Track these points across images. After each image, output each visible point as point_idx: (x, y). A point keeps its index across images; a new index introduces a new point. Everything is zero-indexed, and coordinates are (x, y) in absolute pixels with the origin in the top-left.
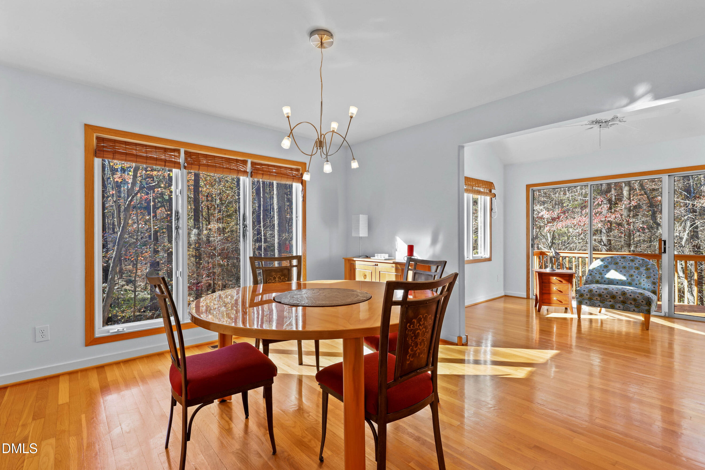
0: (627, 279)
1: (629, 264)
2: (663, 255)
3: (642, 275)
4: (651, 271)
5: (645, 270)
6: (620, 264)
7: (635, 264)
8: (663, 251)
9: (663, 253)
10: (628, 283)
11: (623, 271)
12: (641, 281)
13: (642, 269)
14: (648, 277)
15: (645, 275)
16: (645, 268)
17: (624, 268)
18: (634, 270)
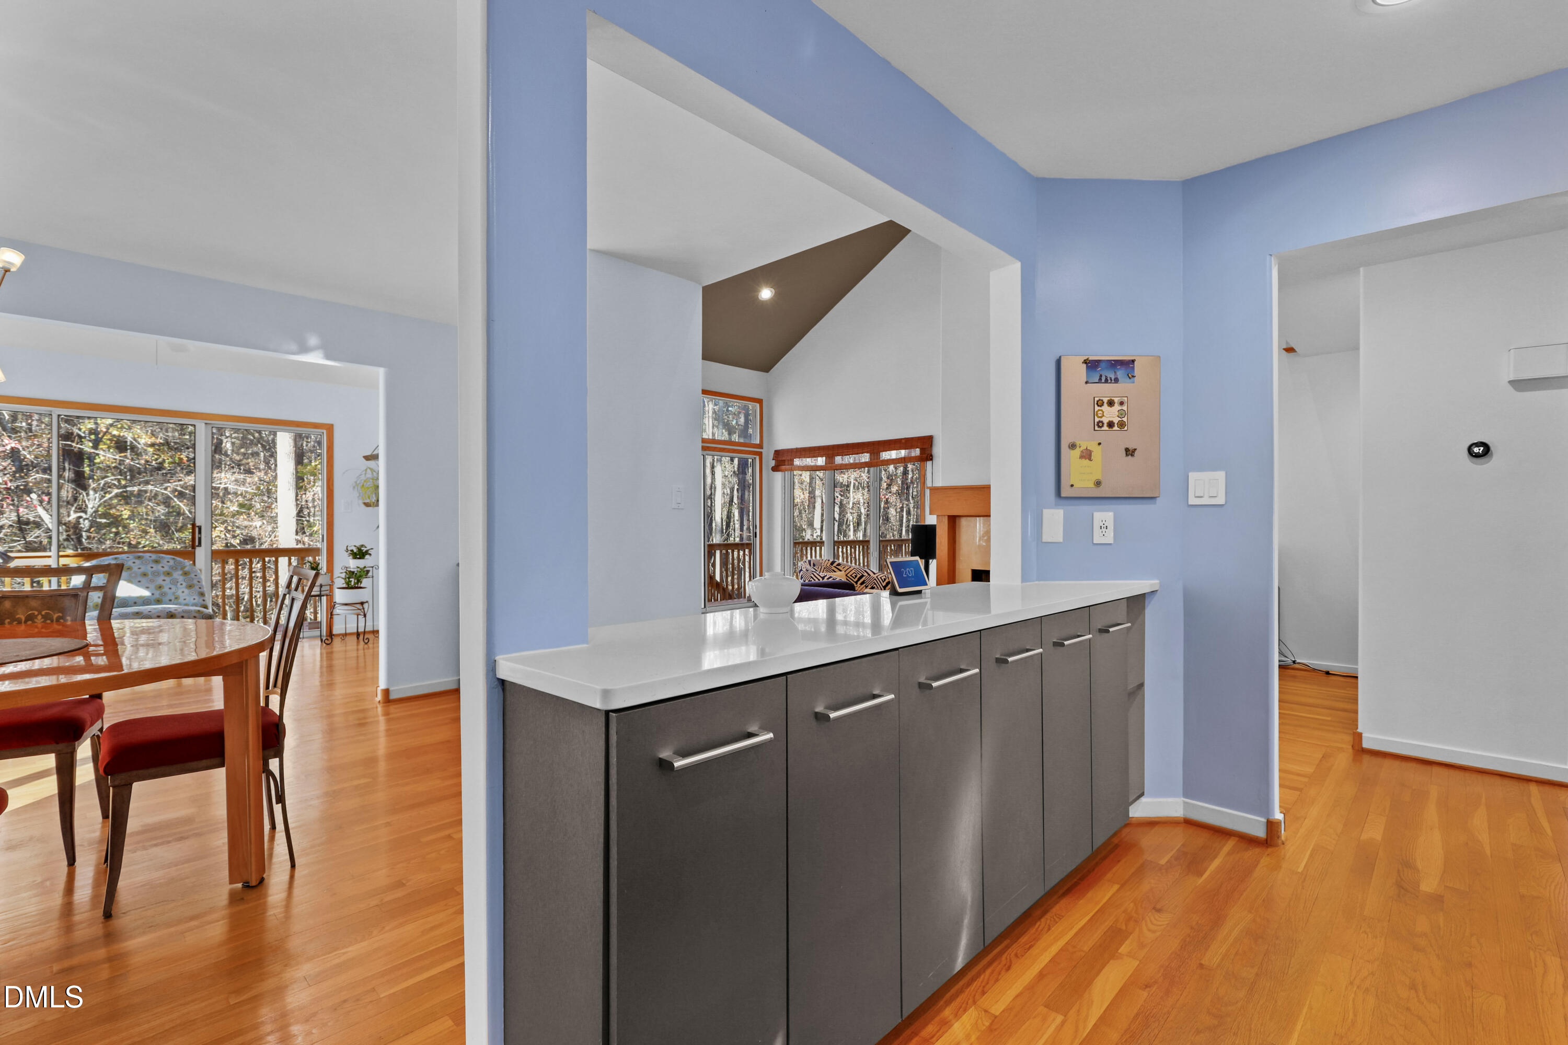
0: (153, 594)
1: (152, 567)
2: (198, 550)
3: (179, 584)
4: (192, 575)
5: (181, 575)
6: (135, 569)
7: (163, 567)
8: (197, 544)
9: (198, 546)
10: (154, 601)
11: (143, 580)
12: (179, 593)
13: (177, 575)
14: (190, 586)
15: (184, 584)
16: (180, 572)
17: (145, 575)
18: (163, 577)
